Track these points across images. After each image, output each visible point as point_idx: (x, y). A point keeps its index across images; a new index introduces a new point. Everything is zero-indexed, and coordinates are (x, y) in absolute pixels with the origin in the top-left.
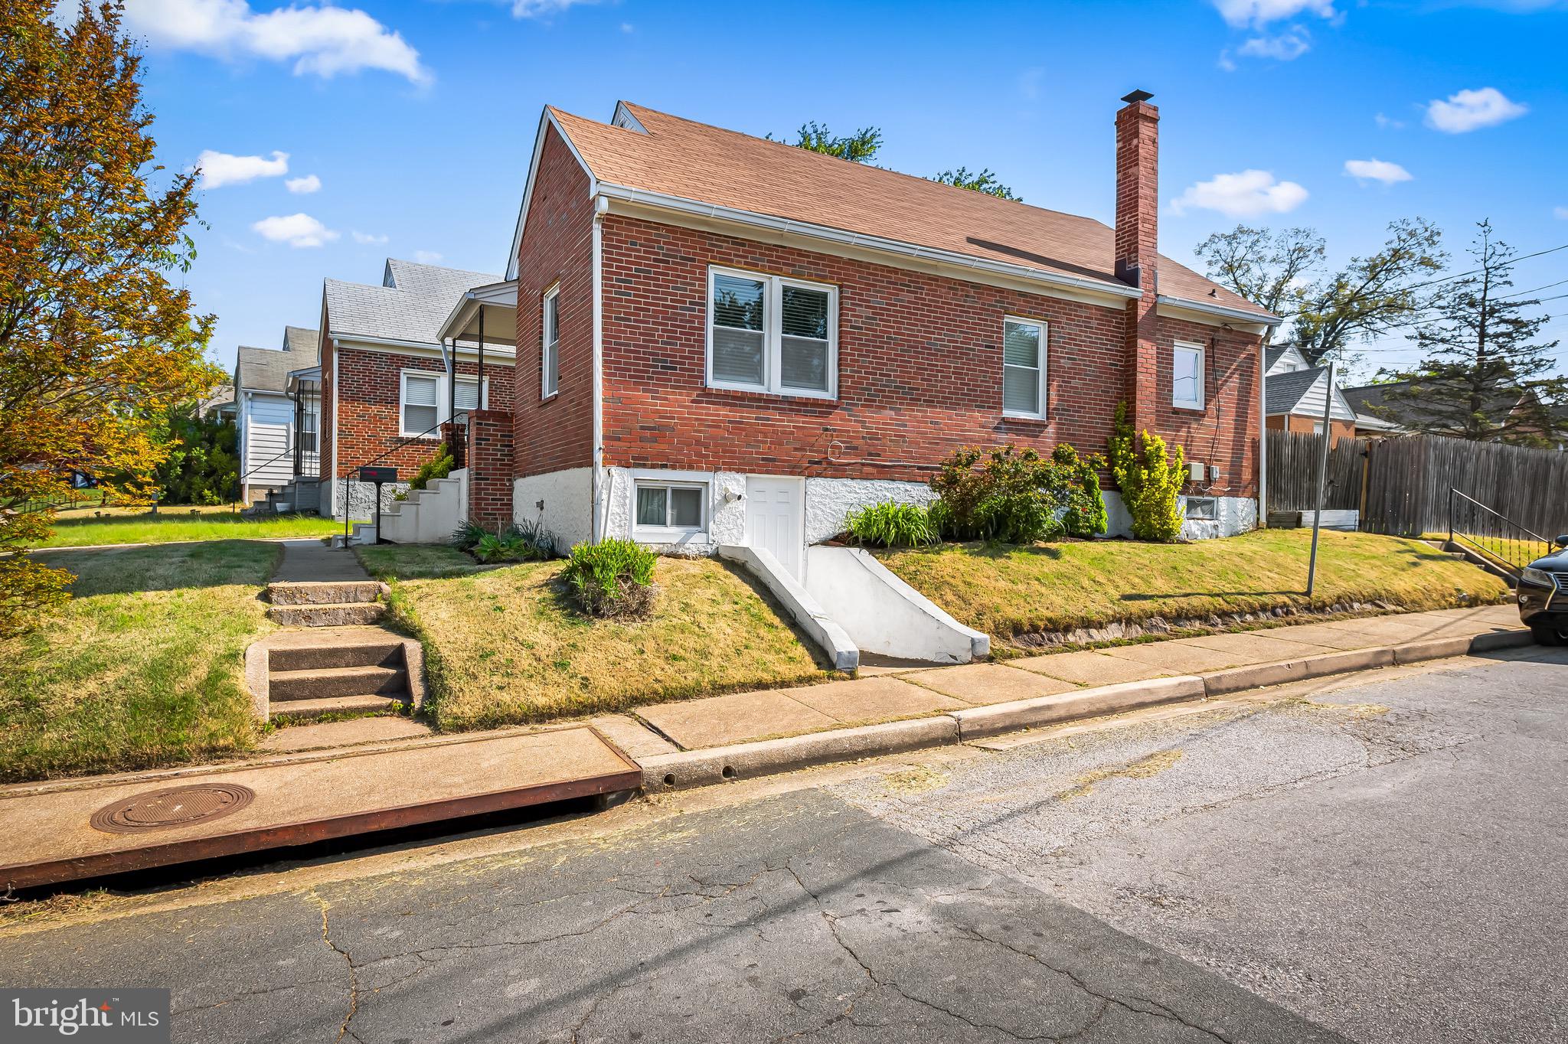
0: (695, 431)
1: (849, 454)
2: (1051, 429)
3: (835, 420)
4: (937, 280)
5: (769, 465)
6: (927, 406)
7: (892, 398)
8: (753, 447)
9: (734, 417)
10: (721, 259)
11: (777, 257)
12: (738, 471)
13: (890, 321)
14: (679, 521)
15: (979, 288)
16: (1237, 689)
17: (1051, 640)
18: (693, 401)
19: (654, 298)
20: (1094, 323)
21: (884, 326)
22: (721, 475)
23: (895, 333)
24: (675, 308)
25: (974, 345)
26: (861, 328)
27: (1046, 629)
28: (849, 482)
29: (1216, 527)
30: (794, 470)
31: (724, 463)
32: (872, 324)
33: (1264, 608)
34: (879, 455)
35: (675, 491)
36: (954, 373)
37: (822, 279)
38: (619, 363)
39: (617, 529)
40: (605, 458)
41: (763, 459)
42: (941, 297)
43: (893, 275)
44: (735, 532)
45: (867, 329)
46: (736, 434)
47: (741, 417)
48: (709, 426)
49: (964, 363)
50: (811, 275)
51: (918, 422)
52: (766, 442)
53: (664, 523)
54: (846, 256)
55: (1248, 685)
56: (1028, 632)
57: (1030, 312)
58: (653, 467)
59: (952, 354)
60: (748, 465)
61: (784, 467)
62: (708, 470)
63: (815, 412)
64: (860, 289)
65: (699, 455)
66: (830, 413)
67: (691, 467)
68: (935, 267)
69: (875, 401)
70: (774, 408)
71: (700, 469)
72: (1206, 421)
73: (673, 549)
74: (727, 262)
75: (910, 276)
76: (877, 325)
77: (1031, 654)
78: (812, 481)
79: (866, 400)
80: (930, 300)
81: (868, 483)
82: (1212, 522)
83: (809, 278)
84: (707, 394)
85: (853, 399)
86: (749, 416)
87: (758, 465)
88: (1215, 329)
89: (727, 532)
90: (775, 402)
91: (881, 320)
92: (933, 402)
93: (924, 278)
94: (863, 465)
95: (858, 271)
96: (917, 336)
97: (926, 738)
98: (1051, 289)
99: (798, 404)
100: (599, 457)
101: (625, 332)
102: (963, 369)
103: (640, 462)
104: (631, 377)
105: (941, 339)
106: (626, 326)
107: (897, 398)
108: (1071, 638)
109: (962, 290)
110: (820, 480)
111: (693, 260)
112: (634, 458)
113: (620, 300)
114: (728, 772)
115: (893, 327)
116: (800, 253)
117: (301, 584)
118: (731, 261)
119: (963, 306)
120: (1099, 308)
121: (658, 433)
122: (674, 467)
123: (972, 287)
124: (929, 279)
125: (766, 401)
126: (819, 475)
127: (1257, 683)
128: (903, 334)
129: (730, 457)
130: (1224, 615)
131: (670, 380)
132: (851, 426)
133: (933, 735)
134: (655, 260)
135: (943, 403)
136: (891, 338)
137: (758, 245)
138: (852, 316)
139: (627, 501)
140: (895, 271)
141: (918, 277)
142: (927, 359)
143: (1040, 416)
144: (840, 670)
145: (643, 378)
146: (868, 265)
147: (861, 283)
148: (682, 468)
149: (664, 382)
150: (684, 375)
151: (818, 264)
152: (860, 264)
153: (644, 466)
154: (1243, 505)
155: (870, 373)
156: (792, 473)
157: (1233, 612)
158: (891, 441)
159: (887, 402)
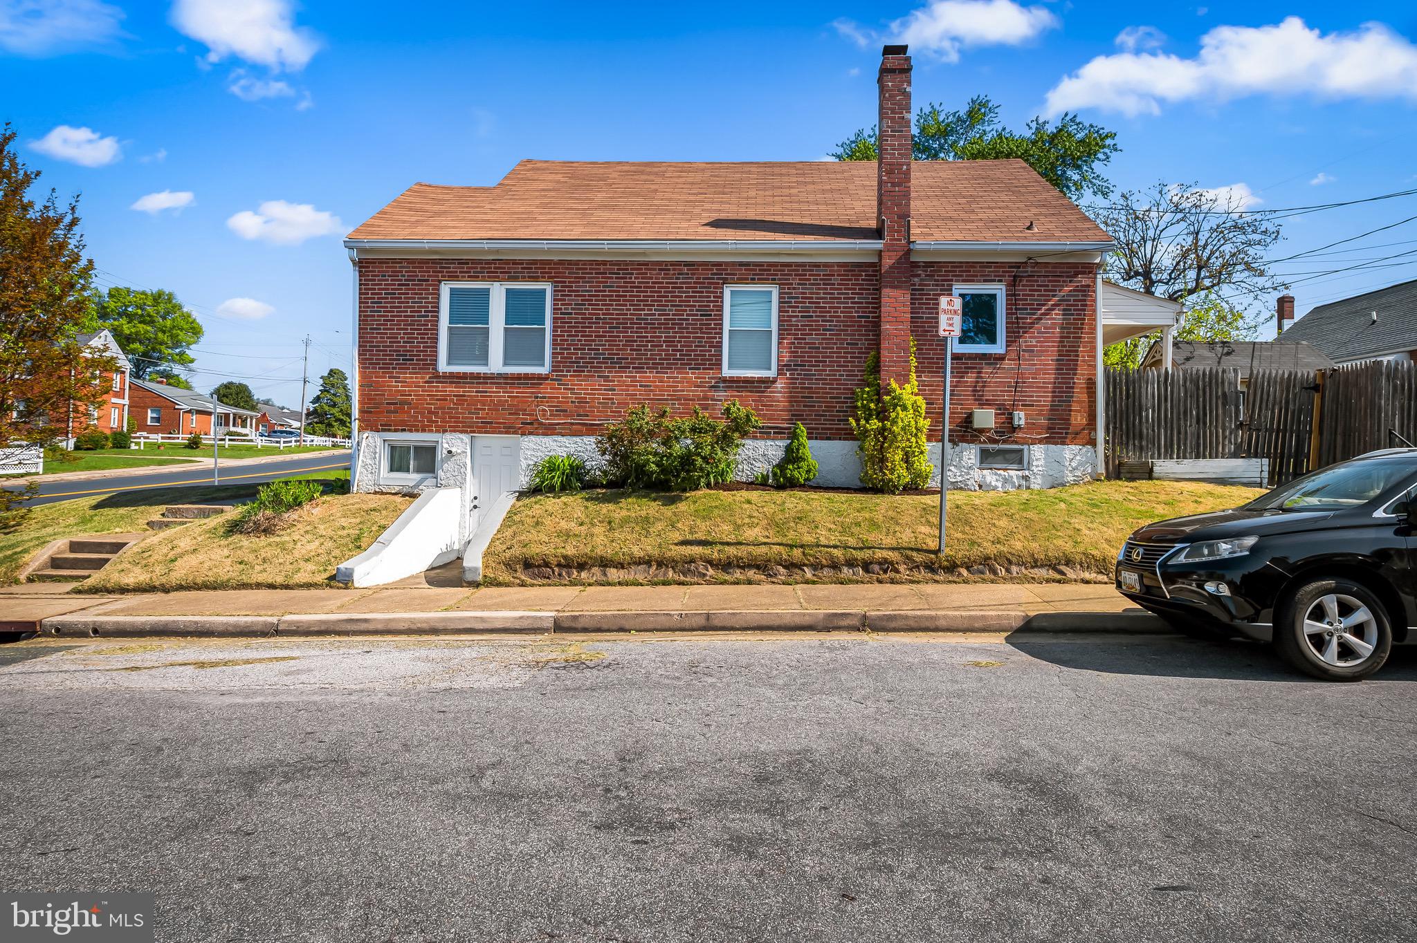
0: (427, 404)
1: (559, 415)
2: (779, 385)
3: (546, 390)
4: (647, 265)
5: (488, 427)
6: (636, 372)
7: (601, 367)
8: (473, 413)
9: (459, 392)
10: (449, 276)
11: (495, 268)
12: (461, 432)
13: (598, 305)
14: (418, 470)
15: (694, 265)
16: (599, 630)
17: (560, 575)
18: (426, 382)
19: (398, 312)
20: (836, 280)
21: (593, 309)
22: (448, 436)
23: (603, 314)
24: (414, 316)
25: (687, 315)
26: (571, 314)
27: (559, 565)
28: (560, 438)
29: (1026, 478)
30: (509, 429)
31: (449, 427)
32: (581, 309)
33: (851, 563)
34: (587, 416)
35: (416, 448)
36: (664, 342)
37: (535, 279)
38: (372, 359)
39: (369, 475)
40: (360, 426)
41: (482, 422)
42: (652, 278)
43: (602, 267)
44: (459, 478)
45: (576, 314)
46: (460, 404)
47: (464, 392)
48: (438, 400)
49: (676, 333)
50: (524, 277)
51: (627, 386)
52: (484, 409)
53: (408, 471)
54: (556, 258)
55: (614, 628)
56: (539, 566)
57: (752, 279)
58: (396, 431)
59: (665, 326)
60: (469, 427)
61: (500, 428)
62: (437, 431)
63: (528, 384)
64: (569, 282)
65: (430, 421)
66: (541, 384)
67: (424, 431)
68: (644, 254)
69: (584, 371)
70: (491, 383)
71: (431, 431)
72: (1007, 364)
73: (410, 490)
74: (453, 277)
75: (619, 265)
76: (586, 309)
77: (523, 585)
78: (526, 438)
79: (574, 371)
80: (639, 283)
81: (577, 439)
82: (1020, 473)
83: (524, 279)
84: (437, 376)
85: (563, 371)
86: (470, 391)
87: (477, 427)
88: (1017, 265)
89: (452, 478)
90: (493, 378)
91: (589, 305)
92: (643, 368)
93: (633, 265)
94: (572, 424)
95: (567, 269)
96: (626, 314)
97: (247, 630)
98: (778, 254)
99: (512, 378)
100: (355, 425)
101: (376, 338)
102: (675, 337)
103: (386, 428)
104: (380, 368)
105: (653, 313)
106: (377, 333)
107: (606, 368)
108: (584, 575)
109: (674, 270)
110: (532, 437)
111: (428, 280)
112: (381, 425)
113: (374, 316)
114: (95, 631)
115: (602, 310)
116: (515, 262)
117: (180, 506)
118: (458, 277)
119: (676, 283)
120: (840, 265)
121: (399, 405)
122: (411, 431)
123: (685, 265)
124: (639, 265)
125: (485, 378)
126: (531, 433)
127: (627, 627)
128: (612, 314)
129: (455, 422)
130: (791, 566)
131: (408, 369)
132: (561, 393)
133: (255, 628)
134: (399, 285)
135: (653, 368)
136: (600, 319)
137: (480, 262)
138: (562, 305)
139: (377, 455)
140: (604, 263)
141: (627, 265)
142: (637, 332)
143: (772, 373)
144: (339, 581)
145: (389, 368)
146: (577, 263)
147: (571, 278)
148: (417, 431)
149: (404, 368)
150: (419, 364)
151: (531, 268)
152: (570, 262)
153: (389, 430)
154: (1072, 454)
155: (579, 349)
156: (507, 433)
157: (805, 565)
158: (599, 403)
159: (595, 372)
